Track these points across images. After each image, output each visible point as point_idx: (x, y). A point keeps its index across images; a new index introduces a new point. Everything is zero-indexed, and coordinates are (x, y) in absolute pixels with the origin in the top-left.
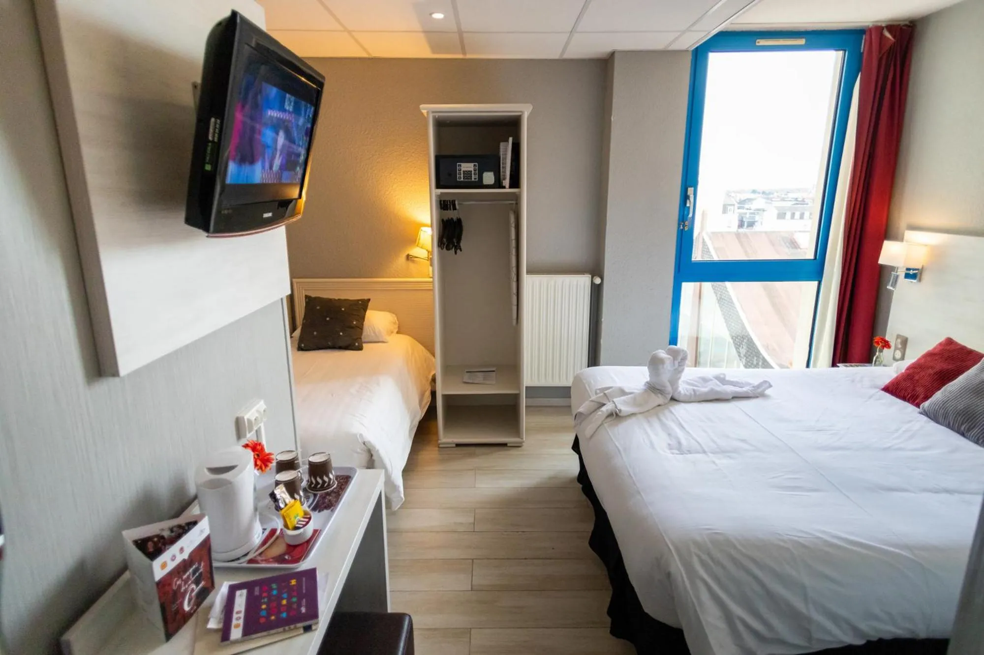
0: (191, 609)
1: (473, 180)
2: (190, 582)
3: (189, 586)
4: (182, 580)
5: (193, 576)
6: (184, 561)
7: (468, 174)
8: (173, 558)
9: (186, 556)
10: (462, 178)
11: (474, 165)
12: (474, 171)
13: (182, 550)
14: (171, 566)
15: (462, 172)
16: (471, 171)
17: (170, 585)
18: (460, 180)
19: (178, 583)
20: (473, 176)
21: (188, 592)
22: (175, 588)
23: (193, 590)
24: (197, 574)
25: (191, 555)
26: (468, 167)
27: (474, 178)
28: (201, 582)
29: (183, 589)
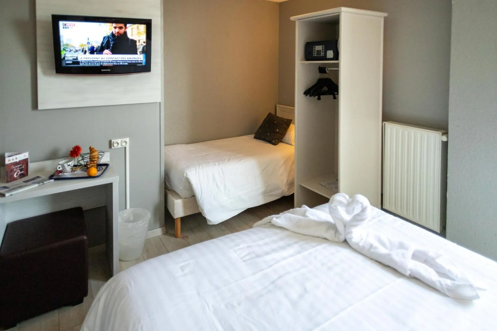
0: (17, 178)
1: (322, 55)
2: (18, 169)
3: (17, 170)
4: (15, 167)
5: (19, 168)
6: (17, 162)
7: (319, 52)
8: (13, 160)
9: (18, 160)
10: (316, 54)
11: (322, 47)
12: (322, 50)
13: (16, 158)
14: (12, 162)
15: (316, 51)
16: (321, 50)
17: (11, 167)
18: (315, 56)
19: (14, 167)
20: (321, 53)
21: (16, 172)
22: (12, 168)
23: (18, 172)
24: (21, 168)
25: (20, 161)
26: (319, 48)
27: (322, 54)
28: (22, 171)
29: (15, 170)
